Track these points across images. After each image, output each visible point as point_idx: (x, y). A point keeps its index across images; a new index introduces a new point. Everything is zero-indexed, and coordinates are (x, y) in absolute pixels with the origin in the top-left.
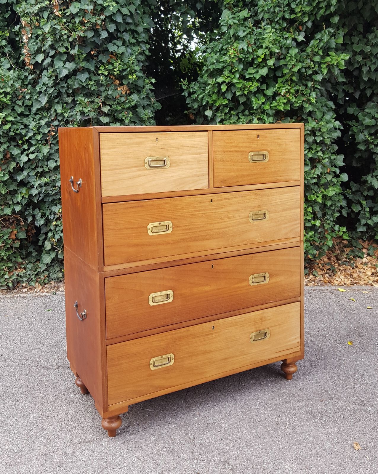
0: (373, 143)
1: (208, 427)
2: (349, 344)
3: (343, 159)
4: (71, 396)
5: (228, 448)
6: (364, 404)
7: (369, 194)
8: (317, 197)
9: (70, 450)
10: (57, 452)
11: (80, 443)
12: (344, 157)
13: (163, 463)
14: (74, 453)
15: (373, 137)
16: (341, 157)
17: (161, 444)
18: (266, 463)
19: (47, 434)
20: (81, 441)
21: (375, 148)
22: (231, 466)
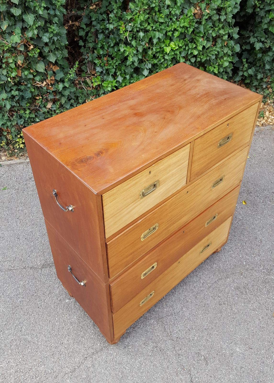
0: (259, 7)
1: (176, 318)
2: (244, 203)
3: (238, 31)
4: (67, 301)
5: (196, 338)
6: (269, 272)
7: (247, 48)
8: (214, 68)
9: (89, 363)
10: (81, 367)
11: (93, 353)
12: (238, 29)
13: (159, 364)
14: (93, 366)
15: (260, 2)
16: (237, 29)
17: (151, 345)
18: (224, 348)
19: (65, 348)
20: (93, 351)
21: (260, 11)
22: (203, 356)
